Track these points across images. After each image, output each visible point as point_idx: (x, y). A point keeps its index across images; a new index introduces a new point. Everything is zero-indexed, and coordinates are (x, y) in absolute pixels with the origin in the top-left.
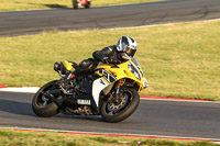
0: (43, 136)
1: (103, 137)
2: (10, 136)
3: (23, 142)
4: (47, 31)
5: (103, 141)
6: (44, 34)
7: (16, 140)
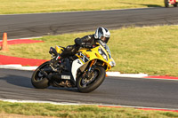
0: (123, 111)
1: (171, 112)
2: (96, 111)
3: (106, 116)
4: (126, 26)
5: (171, 115)
6: (124, 29)
7: (101, 114)
